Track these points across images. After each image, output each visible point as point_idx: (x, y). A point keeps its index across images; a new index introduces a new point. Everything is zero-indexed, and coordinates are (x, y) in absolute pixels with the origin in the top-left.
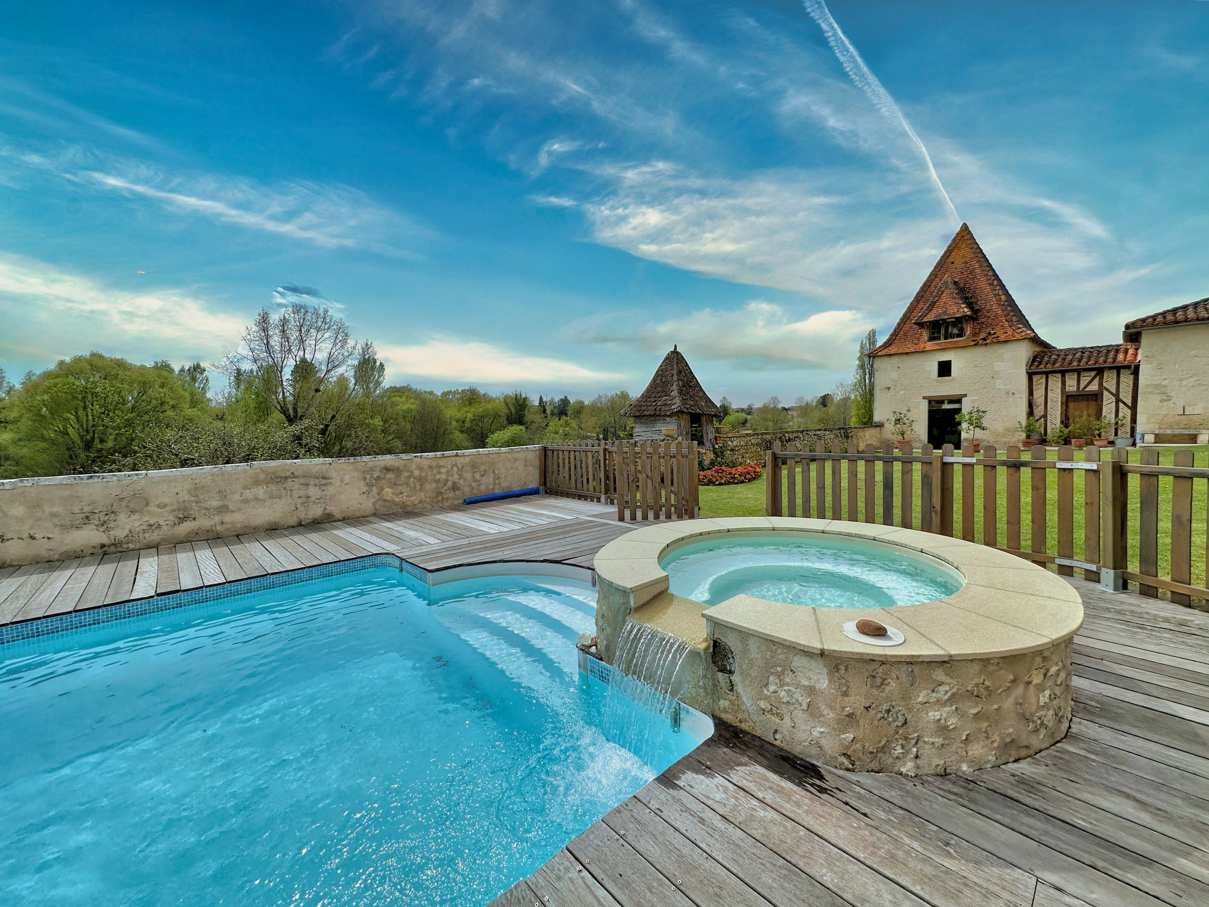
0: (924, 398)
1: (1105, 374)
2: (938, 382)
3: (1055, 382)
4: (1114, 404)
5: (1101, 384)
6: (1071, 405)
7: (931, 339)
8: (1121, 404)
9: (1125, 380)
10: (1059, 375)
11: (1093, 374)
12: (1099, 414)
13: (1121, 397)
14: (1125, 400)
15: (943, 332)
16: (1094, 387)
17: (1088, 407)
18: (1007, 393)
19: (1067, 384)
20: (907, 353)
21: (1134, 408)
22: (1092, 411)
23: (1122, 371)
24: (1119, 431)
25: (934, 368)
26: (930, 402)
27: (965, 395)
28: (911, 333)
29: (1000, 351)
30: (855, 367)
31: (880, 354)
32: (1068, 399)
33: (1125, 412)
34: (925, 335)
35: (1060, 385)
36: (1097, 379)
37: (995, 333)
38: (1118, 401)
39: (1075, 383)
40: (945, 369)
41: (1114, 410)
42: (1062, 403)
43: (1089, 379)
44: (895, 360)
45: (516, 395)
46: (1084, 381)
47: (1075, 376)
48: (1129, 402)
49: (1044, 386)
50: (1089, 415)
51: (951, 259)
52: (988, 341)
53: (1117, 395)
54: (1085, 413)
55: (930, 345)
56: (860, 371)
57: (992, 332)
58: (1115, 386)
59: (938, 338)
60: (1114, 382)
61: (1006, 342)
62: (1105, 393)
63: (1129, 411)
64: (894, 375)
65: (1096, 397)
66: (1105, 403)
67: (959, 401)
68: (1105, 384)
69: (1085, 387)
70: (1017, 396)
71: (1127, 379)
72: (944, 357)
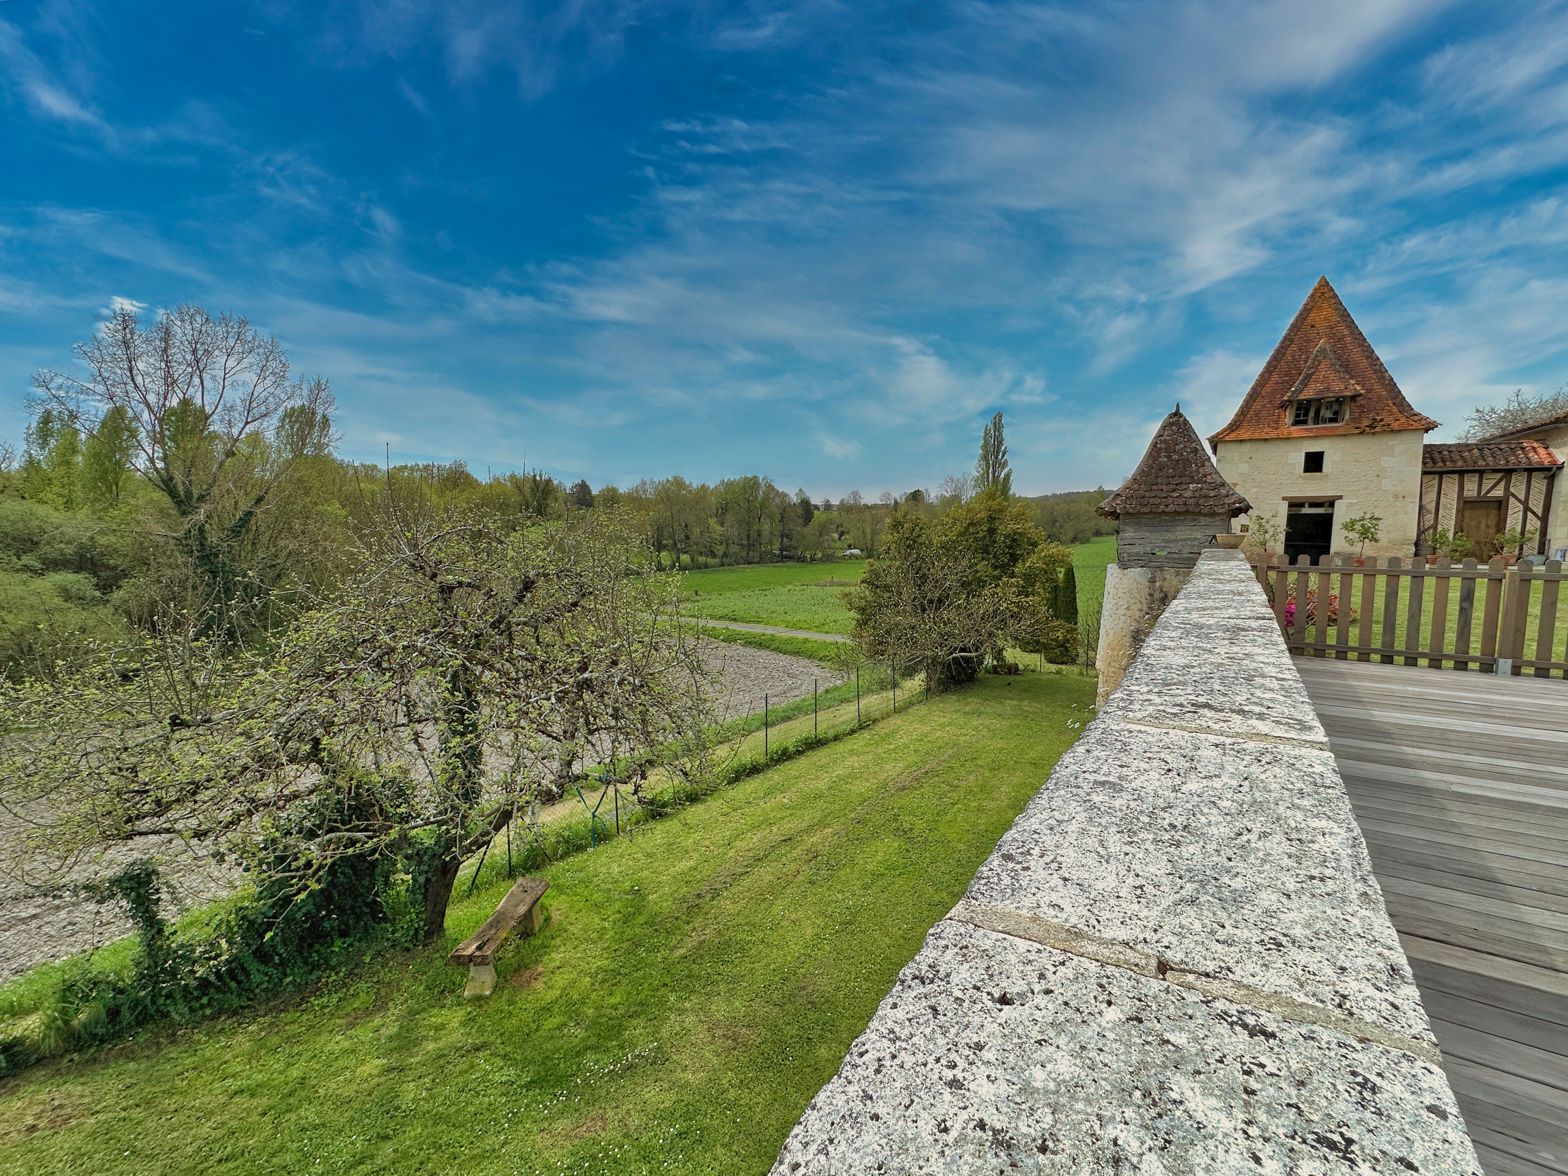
0: (1284, 499)
1: (1513, 477)
2: (1304, 478)
3: (1451, 486)
4: (1521, 513)
5: (1507, 489)
6: (1468, 513)
7: (1297, 423)
8: (1529, 514)
9: (1537, 485)
10: (1456, 476)
11: (1499, 476)
12: (1500, 527)
13: (1530, 505)
14: (1535, 509)
15: (1312, 414)
16: (1499, 492)
17: (1488, 515)
18: (1396, 496)
19: (1466, 488)
20: (1266, 440)
21: (1544, 519)
22: (1492, 521)
23: (1534, 474)
24: (1525, 547)
25: (1300, 461)
26: (1291, 505)
27: (1340, 497)
28: (1264, 414)
29: (1390, 443)
30: (978, 457)
31: (1227, 438)
32: (1465, 504)
33: (1534, 524)
34: (1289, 417)
35: (1456, 488)
36: (1503, 483)
37: (1382, 420)
38: (1527, 509)
39: (1476, 486)
40: (1314, 462)
41: (1520, 521)
42: (1458, 511)
43: (1493, 482)
44: (1246, 448)
45: (535, 476)
46: (1487, 484)
47: (1476, 478)
48: (1539, 512)
49: (1436, 489)
50: (1488, 526)
51: (1309, 321)
52: (1377, 429)
53: (1525, 503)
54: (1484, 523)
55: (1296, 430)
56: (983, 463)
57: (1379, 418)
58: (1524, 492)
59: (1305, 422)
60: (1524, 487)
61: (1400, 431)
62: (1512, 499)
63: (1539, 523)
64: (1244, 468)
65: (1501, 505)
66: (1510, 512)
67: (1332, 505)
68: (1512, 490)
69: (1488, 492)
70: (1408, 500)
71: (1539, 485)
72: (1314, 447)
